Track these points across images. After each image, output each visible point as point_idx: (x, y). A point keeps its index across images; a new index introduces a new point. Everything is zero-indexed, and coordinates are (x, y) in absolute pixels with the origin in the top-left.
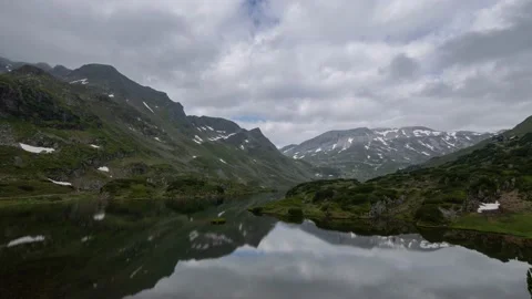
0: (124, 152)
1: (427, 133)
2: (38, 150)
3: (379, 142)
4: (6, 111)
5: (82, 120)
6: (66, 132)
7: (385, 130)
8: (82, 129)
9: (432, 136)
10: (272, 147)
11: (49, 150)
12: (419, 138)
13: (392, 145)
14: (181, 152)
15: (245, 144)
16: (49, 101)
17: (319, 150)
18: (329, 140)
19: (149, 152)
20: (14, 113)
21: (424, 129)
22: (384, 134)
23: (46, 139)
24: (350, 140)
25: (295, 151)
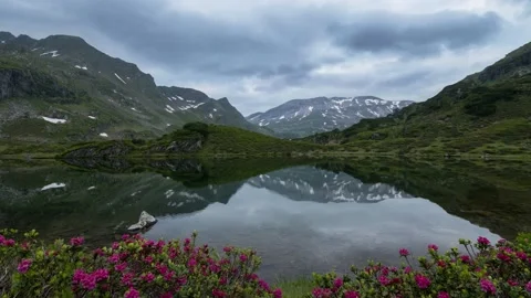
0: (115, 122)
1: (376, 102)
2: (55, 121)
3: (335, 110)
4: (23, 90)
5: (76, 95)
6: (67, 106)
7: (341, 99)
8: (78, 103)
9: (380, 105)
10: (238, 115)
11: (63, 121)
12: (369, 107)
13: (345, 112)
14: (156, 121)
15: (214, 113)
16: (50, 81)
17: (283, 117)
18: (291, 108)
19: (132, 121)
20: (28, 93)
21: (374, 98)
22: (341, 102)
23: (58, 112)
24: (311, 108)
25: (261, 118)
